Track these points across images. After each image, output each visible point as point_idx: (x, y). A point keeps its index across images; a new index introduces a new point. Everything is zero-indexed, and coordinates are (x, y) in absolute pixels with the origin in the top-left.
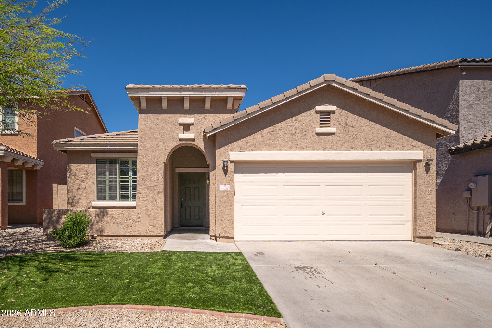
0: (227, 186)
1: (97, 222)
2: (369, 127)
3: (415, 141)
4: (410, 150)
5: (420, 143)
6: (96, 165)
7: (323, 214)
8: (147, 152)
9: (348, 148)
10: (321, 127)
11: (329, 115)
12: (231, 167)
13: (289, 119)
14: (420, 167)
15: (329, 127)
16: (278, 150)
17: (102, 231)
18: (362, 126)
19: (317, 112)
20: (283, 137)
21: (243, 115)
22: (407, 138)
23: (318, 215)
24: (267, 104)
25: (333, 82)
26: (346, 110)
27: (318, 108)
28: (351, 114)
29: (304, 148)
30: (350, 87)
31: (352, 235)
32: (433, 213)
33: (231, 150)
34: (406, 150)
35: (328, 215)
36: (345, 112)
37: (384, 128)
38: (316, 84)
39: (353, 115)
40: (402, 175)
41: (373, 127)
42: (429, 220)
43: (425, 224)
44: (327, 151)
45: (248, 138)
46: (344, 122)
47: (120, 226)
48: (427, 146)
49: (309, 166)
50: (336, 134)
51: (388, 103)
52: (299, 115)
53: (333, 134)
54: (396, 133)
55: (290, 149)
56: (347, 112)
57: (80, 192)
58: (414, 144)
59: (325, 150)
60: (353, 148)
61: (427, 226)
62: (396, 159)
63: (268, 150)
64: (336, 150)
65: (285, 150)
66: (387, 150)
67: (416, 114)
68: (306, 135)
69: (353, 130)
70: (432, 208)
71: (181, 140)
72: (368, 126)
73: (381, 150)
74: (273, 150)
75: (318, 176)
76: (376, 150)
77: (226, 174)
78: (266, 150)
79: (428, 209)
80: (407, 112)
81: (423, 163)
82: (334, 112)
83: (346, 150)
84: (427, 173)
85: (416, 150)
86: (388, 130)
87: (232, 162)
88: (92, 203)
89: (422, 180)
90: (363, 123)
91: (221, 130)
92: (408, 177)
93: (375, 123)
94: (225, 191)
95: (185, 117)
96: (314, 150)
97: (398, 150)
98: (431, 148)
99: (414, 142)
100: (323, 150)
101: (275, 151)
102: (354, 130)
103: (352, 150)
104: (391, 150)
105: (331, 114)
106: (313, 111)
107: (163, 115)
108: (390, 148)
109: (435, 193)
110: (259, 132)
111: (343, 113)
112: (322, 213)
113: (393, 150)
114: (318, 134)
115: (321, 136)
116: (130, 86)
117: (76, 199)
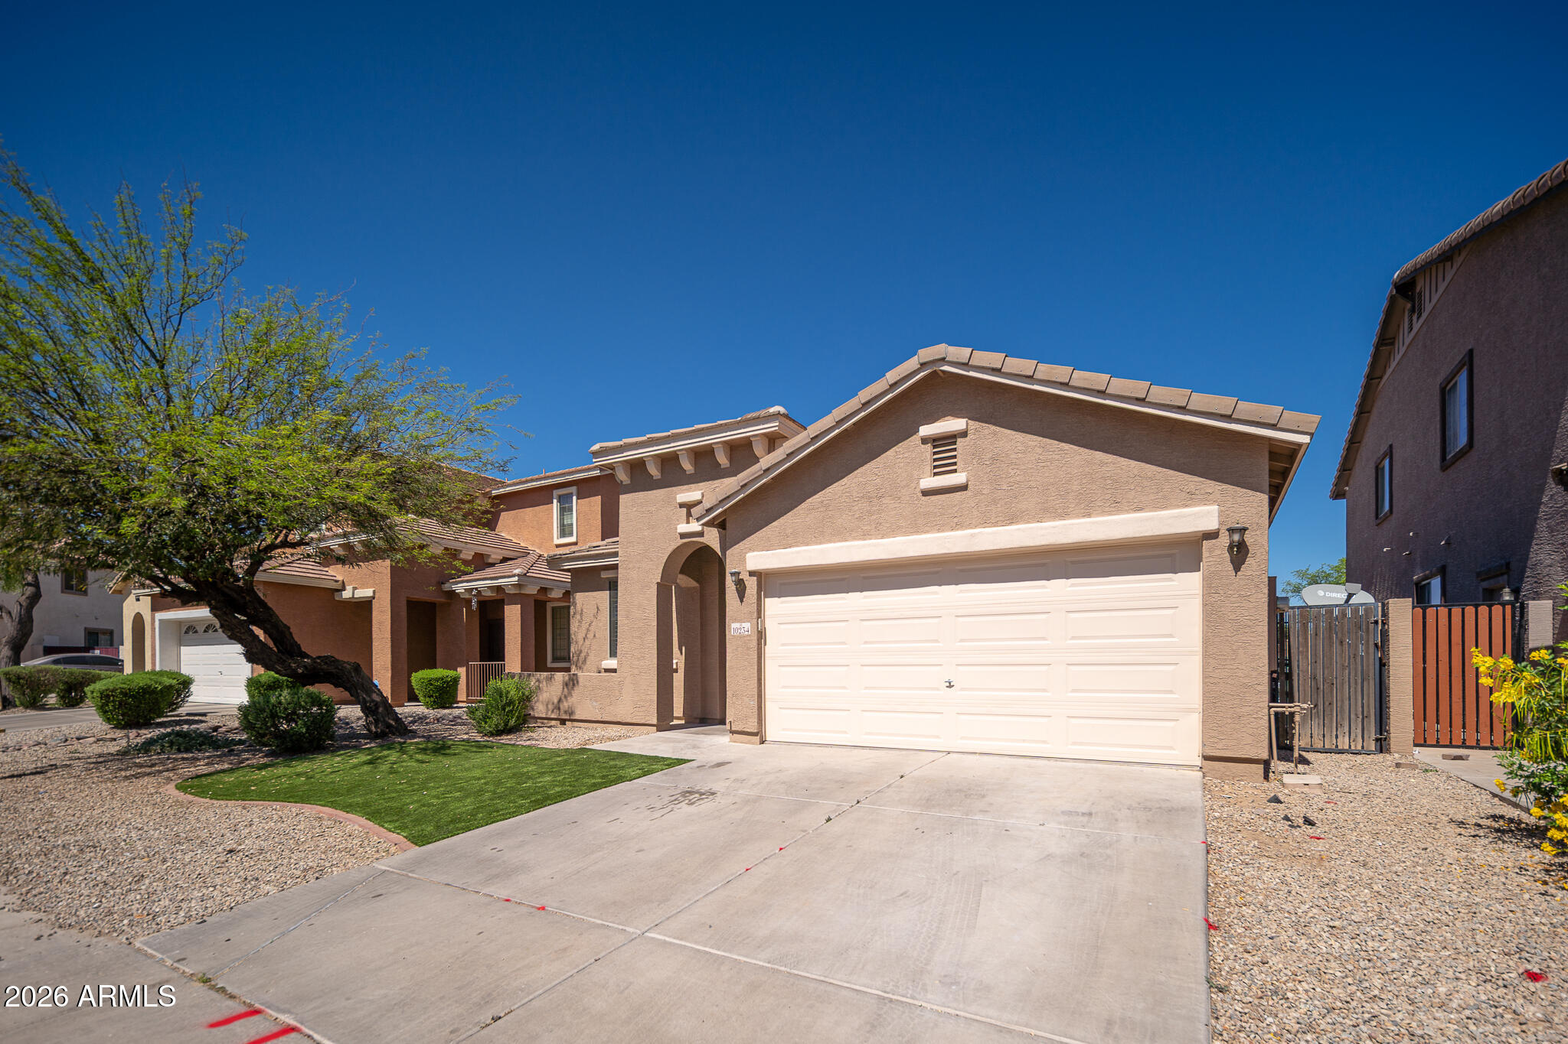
0: (744, 625)
1: (566, 697)
2: (1057, 457)
3: (1196, 479)
4: (1178, 507)
5: (1212, 483)
6: (608, 592)
7: (950, 686)
8: (631, 566)
9: (1001, 518)
10: (935, 474)
11: (955, 443)
12: (751, 584)
13: (864, 468)
14: (1216, 553)
15: (955, 471)
16: (839, 541)
17: (572, 713)
18: (1037, 457)
19: (924, 441)
20: (850, 510)
21: (756, 473)
22: (1171, 472)
23: (938, 689)
24: (800, 442)
25: (942, 363)
26: (994, 424)
27: (925, 430)
28: (1009, 432)
29: (894, 531)
30: (983, 368)
31: (1024, 741)
32: (1259, 688)
33: (751, 550)
34: (1165, 508)
35: (962, 689)
36: (993, 427)
37: (1099, 455)
38: (902, 376)
39: (1014, 433)
40: (1171, 580)
41: (1068, 456)
42: (1244, 709)
43: (1229, 721)
44: (947, 531)
45: (781, 520)
46: (989, 456)
47: (595, 704)
48: (1238, 489)
49: (918, 571)
50: (970, 487)
51: (1085, 389)
52: (884, 455)
53: (963, 488)
54: (1133, 463)
55: (865, 536)
56: (998, 429)
57: (587, 642)
58: (1192, 487)
59: (943, 531)
60: (1012, 519)
61: (1237, 727)
62: (1130, 536)
63: (821, 543)
64: (970, 526)
65: (854, 539)
66: (1110, 513)
67: (1168, 405)
68: (899, 498)
69: (1013, 472)
70: (1254, 674)
71: (683, 536)
72: (1054, 456)
73: (1089, 515)
74: (830, 541)
75: (936, 593)
76: (1078, 516)
77: (742, 601)
78: (817, 543)
79: (1240, 674)
80: (1142, 403)
81: (1224, 540)
82: (964, 434)
83: (995, 524)
84: (1237, 569)
85: (1199, 505)
86: (1110, 458)
87: (752, 574)
88: (603, 662)
89: (1221, 592)
90: (1039, 450)
91: (721, 510)
92: (1190, 583)
93: (1072, 446)
94: (741, 637)
95: (688, 490)
96: (917, 532)
97: (1141, 509)
98: (1251, 492)
99: (1193, 482)
100: (939, 531)
101: (835, 542)
102: (1015, 471)
103: (1011, 523)
104: (1119, 511)
105: (959, 440)
106: (915, 440)
107: (655, 491)
108: (1116, 505)
109: (1266, 629)
110: (803, 505)
111: (986, 432)
112: (948, 684)
113: (1127, 512)
114: (926, 493)
115: (933, 498)
116: (596, 447)
117: (583, 655)
